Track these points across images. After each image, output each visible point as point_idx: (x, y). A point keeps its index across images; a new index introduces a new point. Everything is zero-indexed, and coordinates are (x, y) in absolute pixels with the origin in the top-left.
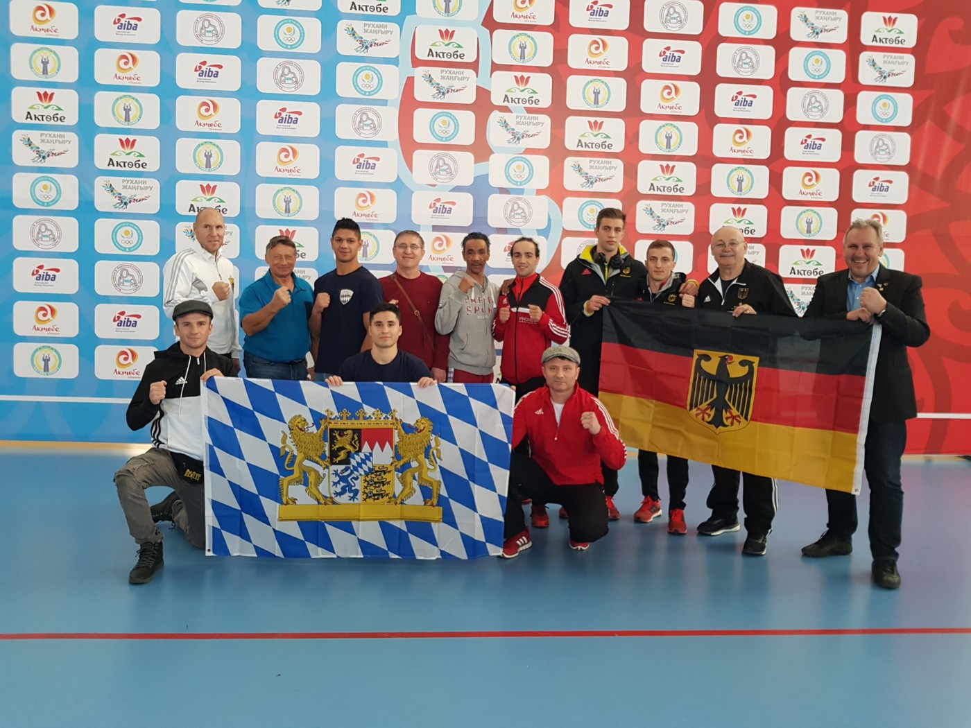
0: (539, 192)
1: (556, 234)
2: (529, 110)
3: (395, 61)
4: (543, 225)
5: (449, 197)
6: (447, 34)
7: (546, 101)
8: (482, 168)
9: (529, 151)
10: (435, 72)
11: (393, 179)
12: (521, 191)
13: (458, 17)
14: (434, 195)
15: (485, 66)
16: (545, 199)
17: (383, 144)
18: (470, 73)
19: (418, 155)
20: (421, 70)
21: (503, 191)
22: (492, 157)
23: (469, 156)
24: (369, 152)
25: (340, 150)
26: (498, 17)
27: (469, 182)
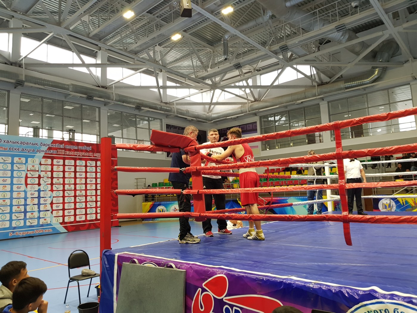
0: (49, 191)
1: (52, 197)
2: (47, 178)
3: (24, 171)
4: (50, 196)
5: (33, 192)
6: (33, 166)
7: (50, 176)
8: (39, 187)
9: (47, 184)
10: (31, 172)
11: (24, 190)
12: (46, 191)
13: (35, 163)
14: (31, 192)
15: (40, 171)
16: (50, 192)
17: (22, 184)
18: (37, 172)
19: (28, 186)
20: (29, 172)
21: (43, 191)
22: (41, 186)
23: (37, 185)
24: (19, 186)
25: (14, 186)
26: (42, 163)
27: (37, 190)
